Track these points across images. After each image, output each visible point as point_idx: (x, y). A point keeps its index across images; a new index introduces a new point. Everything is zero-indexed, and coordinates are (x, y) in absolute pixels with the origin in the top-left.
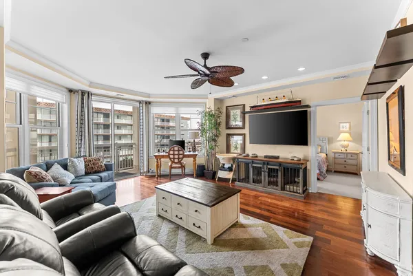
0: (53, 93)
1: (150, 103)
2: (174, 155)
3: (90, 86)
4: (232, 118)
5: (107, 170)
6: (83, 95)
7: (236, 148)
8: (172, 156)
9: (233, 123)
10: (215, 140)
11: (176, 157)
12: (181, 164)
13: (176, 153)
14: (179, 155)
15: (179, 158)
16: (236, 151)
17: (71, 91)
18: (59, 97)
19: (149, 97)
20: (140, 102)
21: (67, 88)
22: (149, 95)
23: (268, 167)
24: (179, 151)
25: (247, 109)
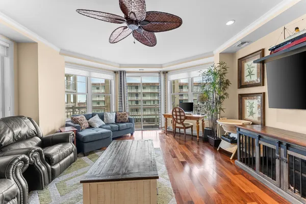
0: (106, 75)
1: (167, 72)
2: (176, 115)
3: (120, 67)
4: (246, 73)
5: (130, 122)
6: (121, 74)
7: (252, 113)
8: (175, 117)
9: (247, 79)
10: (220, 103)
11: (179, 117)
12: (183, 124)
13: (178, 114)
14: (180, 116)
15: (181, 119)
16: (251, 118)
17: (115, 72)
18: (110, 77)
19: (162, 67)
20: (159, 73)
21: (113, 71)
22: (161, 66)
23: (289, 152)
24: (180, 112)
25: (267, 53)
